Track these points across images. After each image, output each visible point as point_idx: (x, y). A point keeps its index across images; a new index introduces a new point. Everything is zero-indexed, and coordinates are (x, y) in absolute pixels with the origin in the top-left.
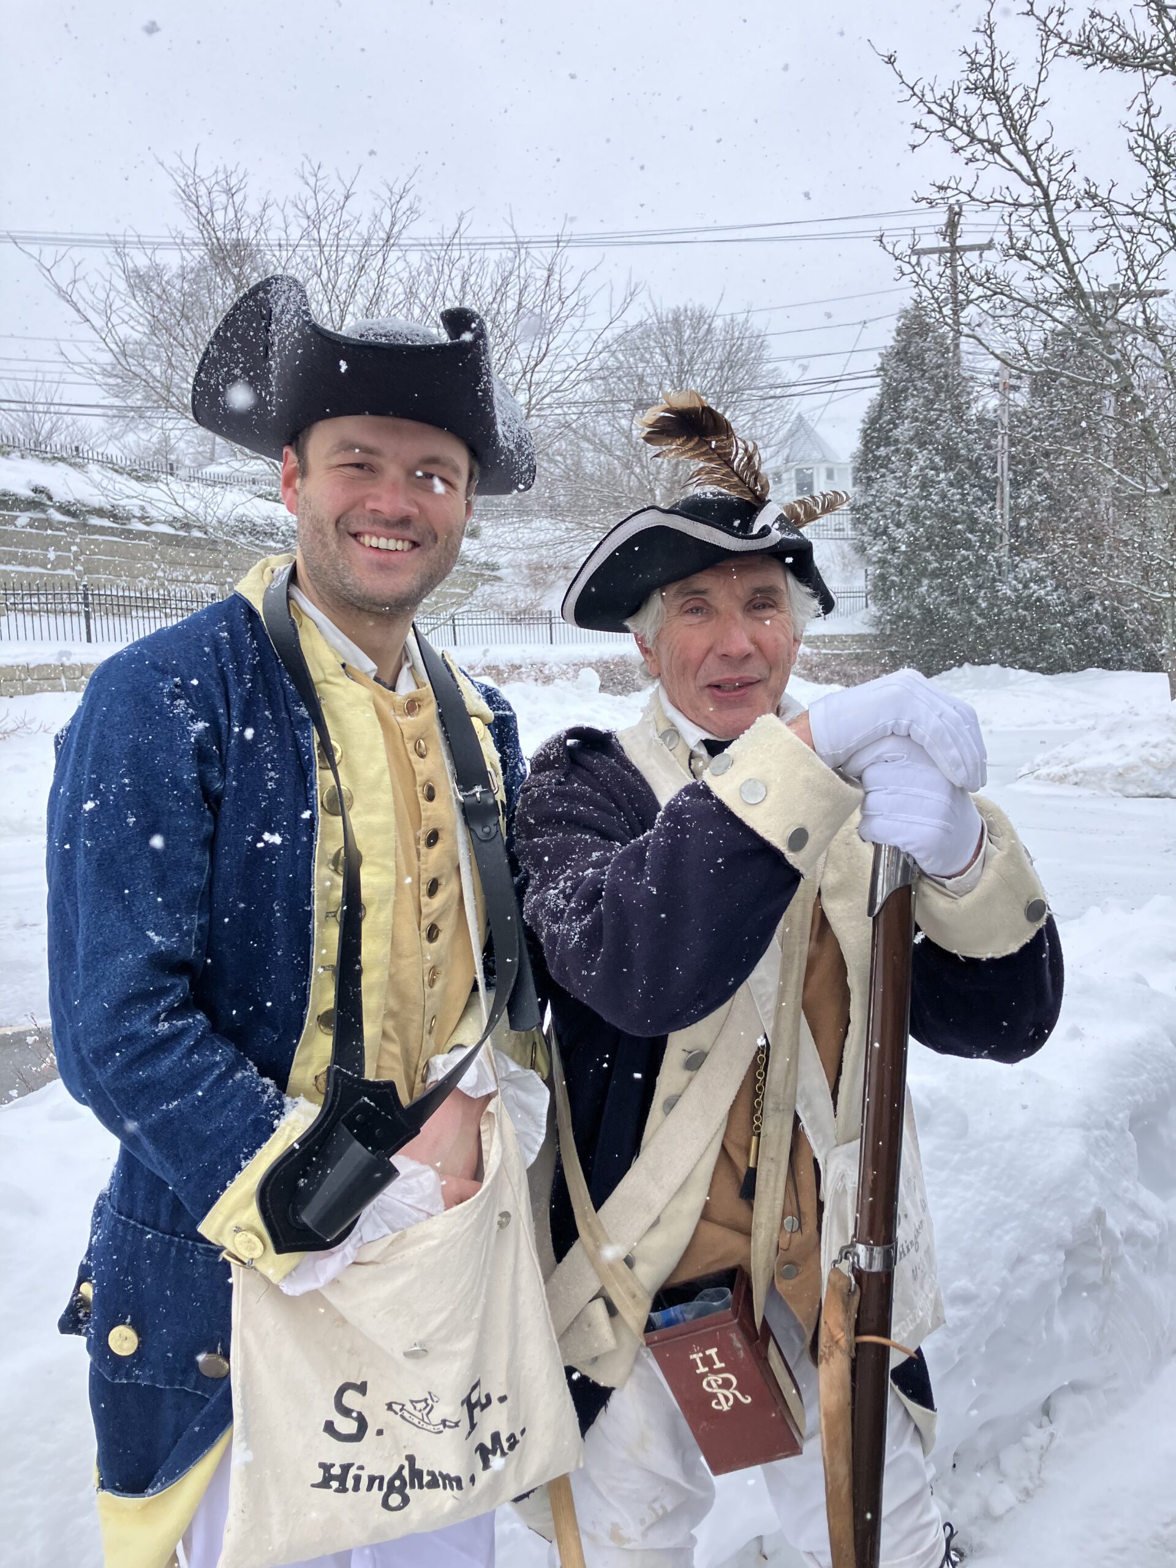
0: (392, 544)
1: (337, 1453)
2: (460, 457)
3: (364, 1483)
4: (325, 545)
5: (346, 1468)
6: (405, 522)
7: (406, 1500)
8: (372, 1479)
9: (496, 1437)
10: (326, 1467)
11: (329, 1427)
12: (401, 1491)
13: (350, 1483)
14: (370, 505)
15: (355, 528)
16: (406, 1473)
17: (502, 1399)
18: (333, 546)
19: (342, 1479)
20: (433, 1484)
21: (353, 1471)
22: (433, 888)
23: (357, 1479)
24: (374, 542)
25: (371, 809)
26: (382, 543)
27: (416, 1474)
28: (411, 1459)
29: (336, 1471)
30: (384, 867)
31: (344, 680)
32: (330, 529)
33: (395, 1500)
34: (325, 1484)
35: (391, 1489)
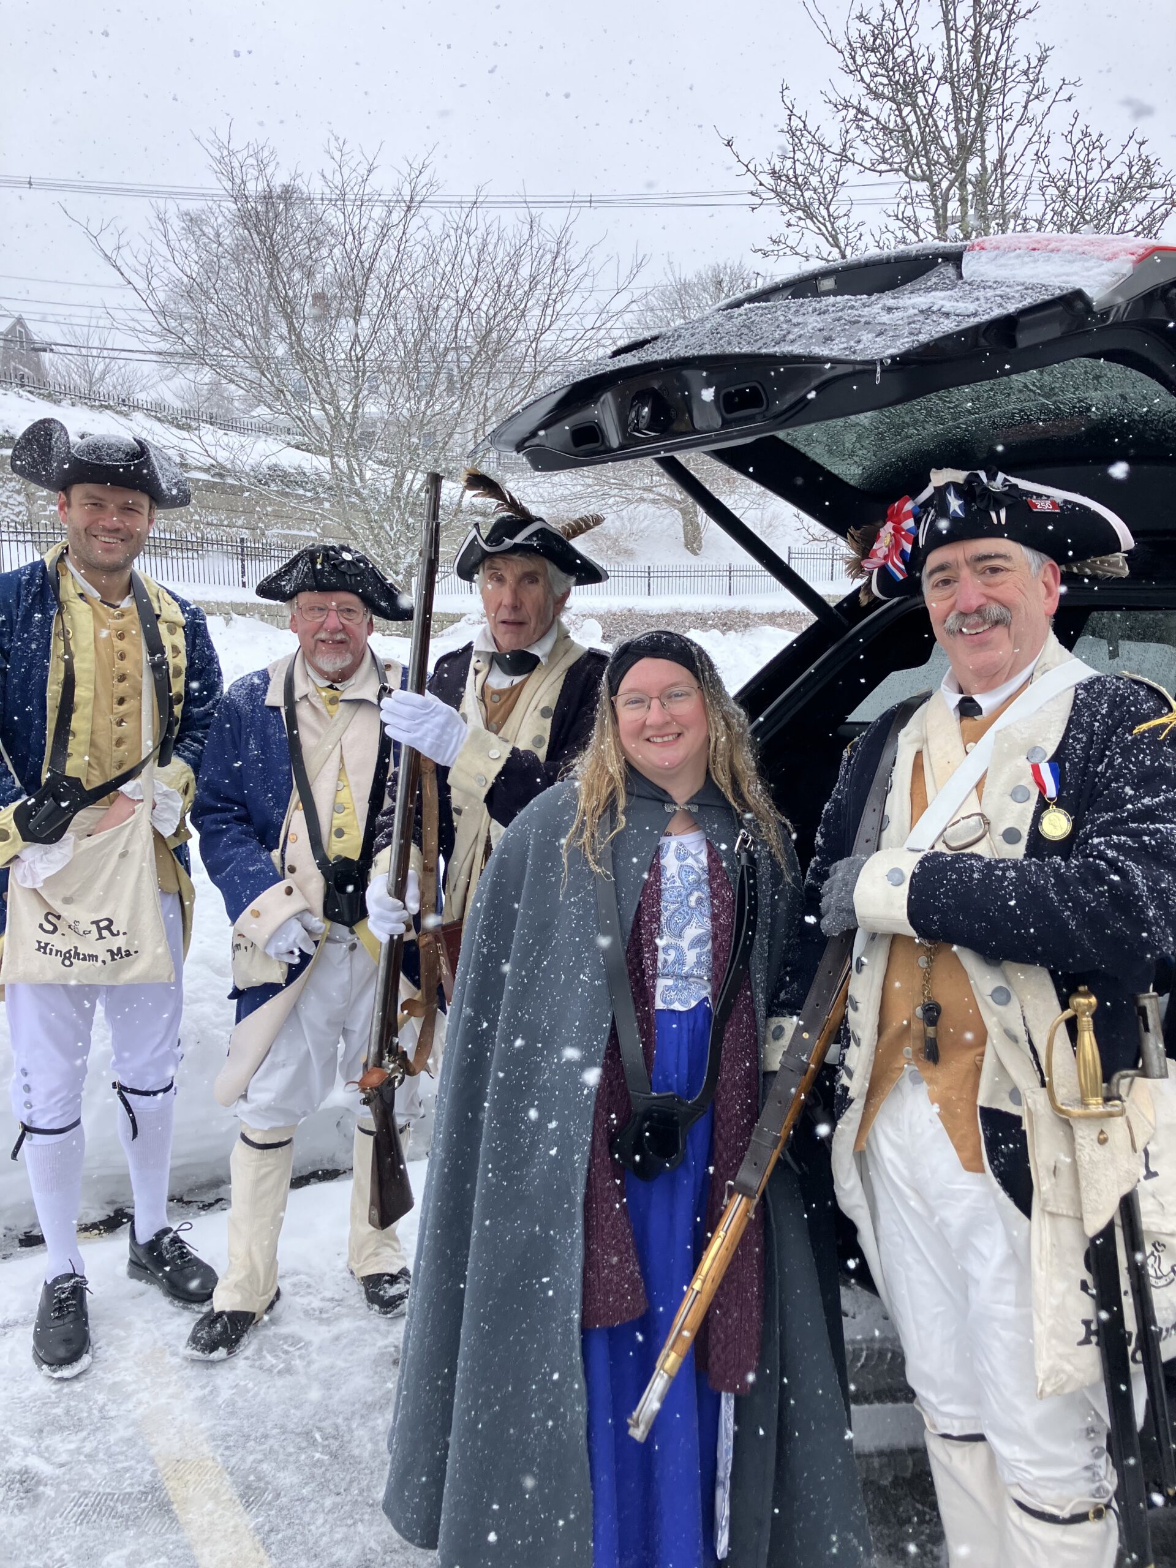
0: (111, 540)
1: (45, 938)
2: (145, 501)
3: (54, 952)
4: (80, 540)
5: (47, 944)
6: (117, 530)
7: (71, 964)
8: (57, 951)
9: (119, 949)
10: (39, 942)
11: (41, 926)
12: (69, 959)
13: (48, 951)
14: (101, 523)
15: (95, 533)
16: (72, 953)
17: (125, 934)
18: (84, 540)
19: (45, 948)
20: (84, 959)
21: (49, 947)
22: (121, 701)
23: (51, 950)
24: (103, 539)
25: (83, 661)
26: (107, 540)
27: (77, 954)
28: (76, 948)
29: (43, 945)
30: (87, 688)
31: (79, 601)
32: (83, 533)
33: (67, 962)
34: (39, 950)
35: (65, 958)
